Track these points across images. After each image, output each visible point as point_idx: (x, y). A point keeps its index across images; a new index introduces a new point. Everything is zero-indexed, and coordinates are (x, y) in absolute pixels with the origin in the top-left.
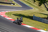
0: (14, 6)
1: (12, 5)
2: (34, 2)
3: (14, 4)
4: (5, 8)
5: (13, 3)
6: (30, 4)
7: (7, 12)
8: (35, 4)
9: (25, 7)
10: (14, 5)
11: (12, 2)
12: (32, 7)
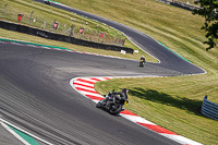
0: (130, 57)
1: (123, 52)
2: (208, 46)
3: (130, 51)
4: (96, 64)
5: (127, 45)
6: (191, 52)
7: (101, 79)
8: (213, 54)
9: (171, 62)
10: (129, 55)
11: (124, 42)
12: (198, 64)
